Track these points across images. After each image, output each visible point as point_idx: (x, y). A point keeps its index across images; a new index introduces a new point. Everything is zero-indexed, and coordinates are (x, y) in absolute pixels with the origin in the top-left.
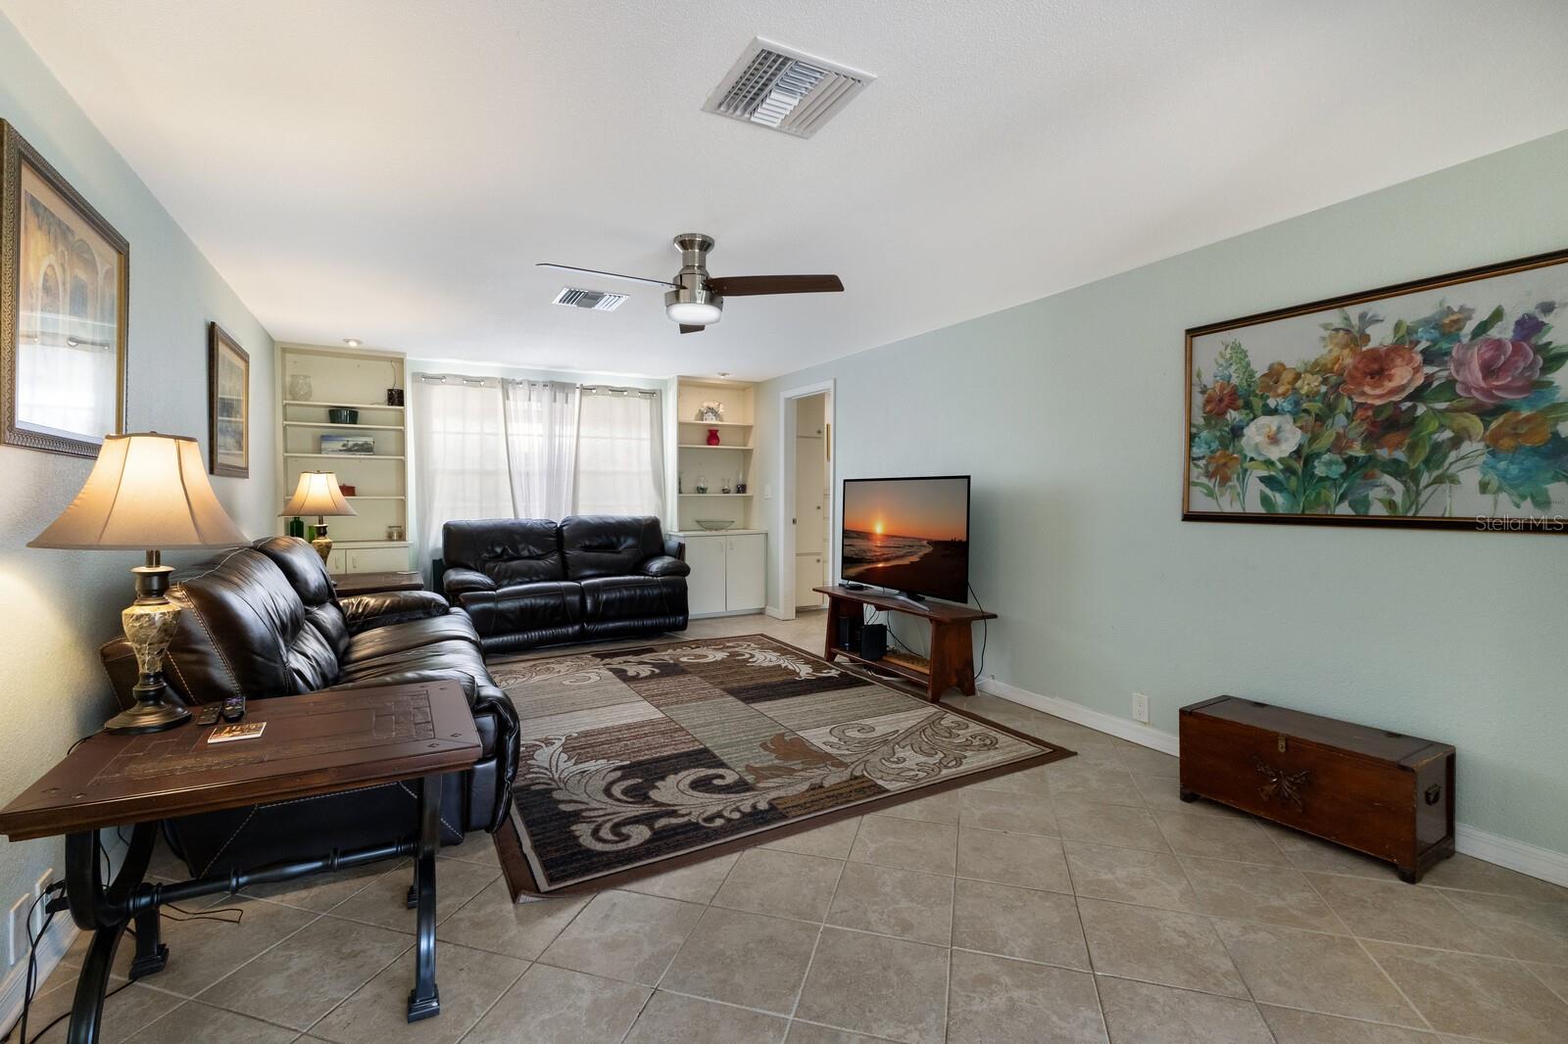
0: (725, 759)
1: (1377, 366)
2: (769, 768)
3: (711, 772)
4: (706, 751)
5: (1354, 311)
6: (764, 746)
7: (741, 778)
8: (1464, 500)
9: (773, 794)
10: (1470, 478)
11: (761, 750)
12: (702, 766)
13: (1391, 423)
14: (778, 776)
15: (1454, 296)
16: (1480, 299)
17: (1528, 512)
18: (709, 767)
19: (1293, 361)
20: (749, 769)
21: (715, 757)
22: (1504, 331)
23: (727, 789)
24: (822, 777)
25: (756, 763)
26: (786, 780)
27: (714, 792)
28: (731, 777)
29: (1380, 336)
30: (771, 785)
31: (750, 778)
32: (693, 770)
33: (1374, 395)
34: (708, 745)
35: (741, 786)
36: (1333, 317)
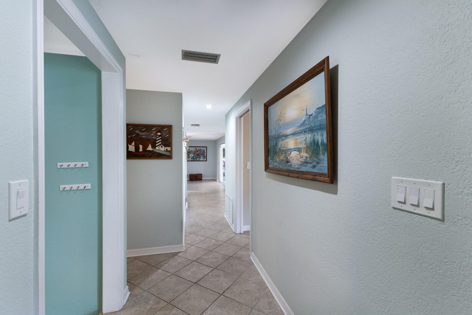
1: (197, 151)
5: (196, 148)
8: (201, 160)
10: (202, 158)
13: (198, 155)
15: (201, 148)
16: (202, 148)
17: (204, 160)
19: (193, 150)
22: (203, 150)
29: (197, 150)
33: (197, 153)
36: (195, 148)
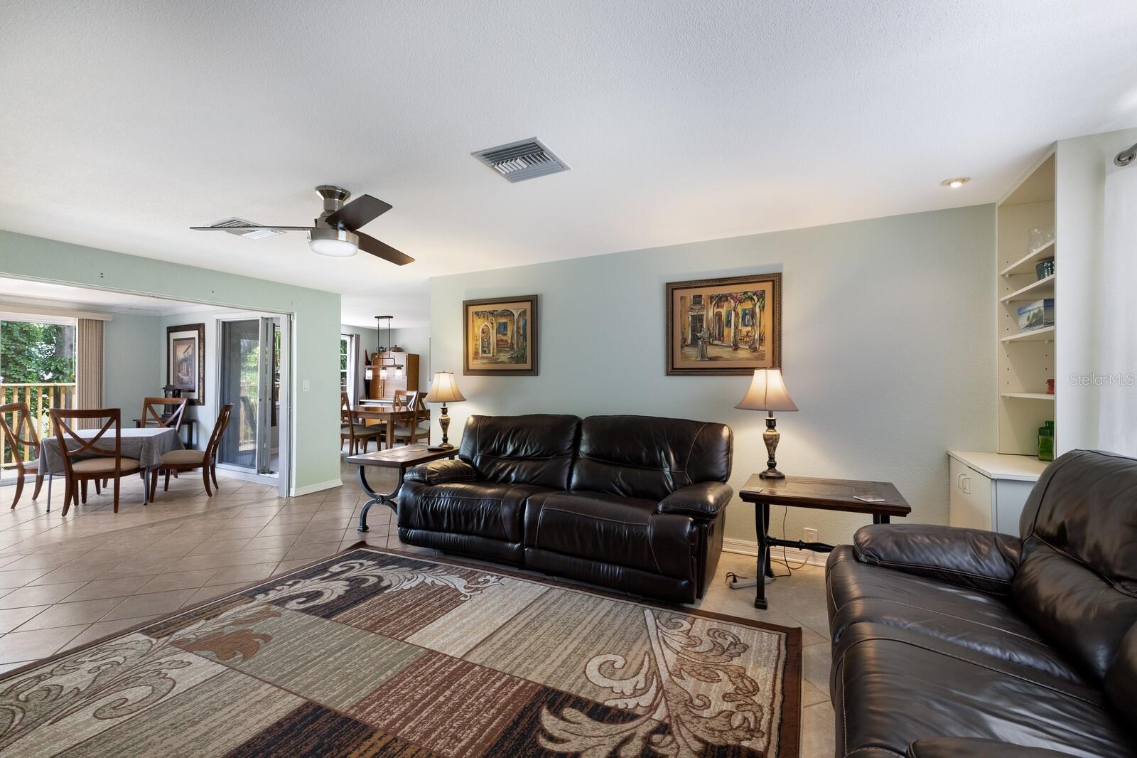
0: (306, 616)
2: (258, 620)
3: (311, 604)
4: (328, 617)
6: (267, 638)
7: (283, 607)
9: (254, 603)
11: (269, 633)
12: (322, 606)
14: (250, 616)
18: (313, 606)
20: (278, 615)
21: (314, 614)
23: (292, 598)
24: (206, 625)
25: (272, 620)
26: (241, 616)
27: (301, 594)
28: (293, 604)
30: (256, 609)
31: (275, 608)
32: (327, 601)
34: (328, 622)
35: (281, 602)
